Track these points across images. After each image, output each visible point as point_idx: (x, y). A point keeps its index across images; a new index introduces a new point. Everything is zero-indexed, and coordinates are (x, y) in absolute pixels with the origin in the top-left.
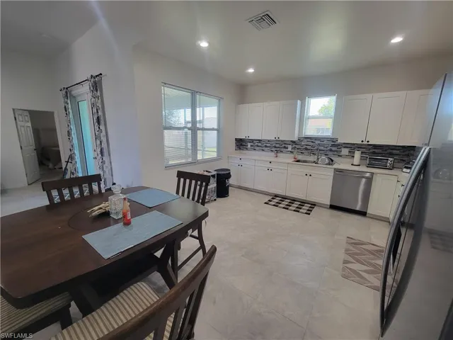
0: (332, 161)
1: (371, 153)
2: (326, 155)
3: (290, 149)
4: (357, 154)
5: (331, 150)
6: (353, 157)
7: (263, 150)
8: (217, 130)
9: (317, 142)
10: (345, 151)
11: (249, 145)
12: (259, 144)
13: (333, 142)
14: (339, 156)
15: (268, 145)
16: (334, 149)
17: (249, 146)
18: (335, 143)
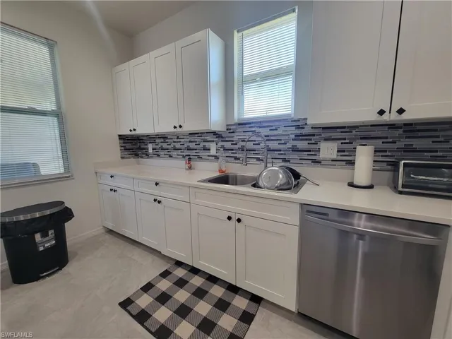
0: (297, 176)
1: (399, 150)
2: (285, 160)
3: (213, 152)
4: (364, 156)
5: (295, 149)
6: (352, 163)
7: (170, 156)
8: (57, 114)
9: (264, 132)
10: (328, 150)
11: (150, 147)
12: (165, 145)
13: (298, 127)
14: (315, 161)
15: (178, 145)
16: (302, 144)
17: (150, 150)
18: (303, 131)
